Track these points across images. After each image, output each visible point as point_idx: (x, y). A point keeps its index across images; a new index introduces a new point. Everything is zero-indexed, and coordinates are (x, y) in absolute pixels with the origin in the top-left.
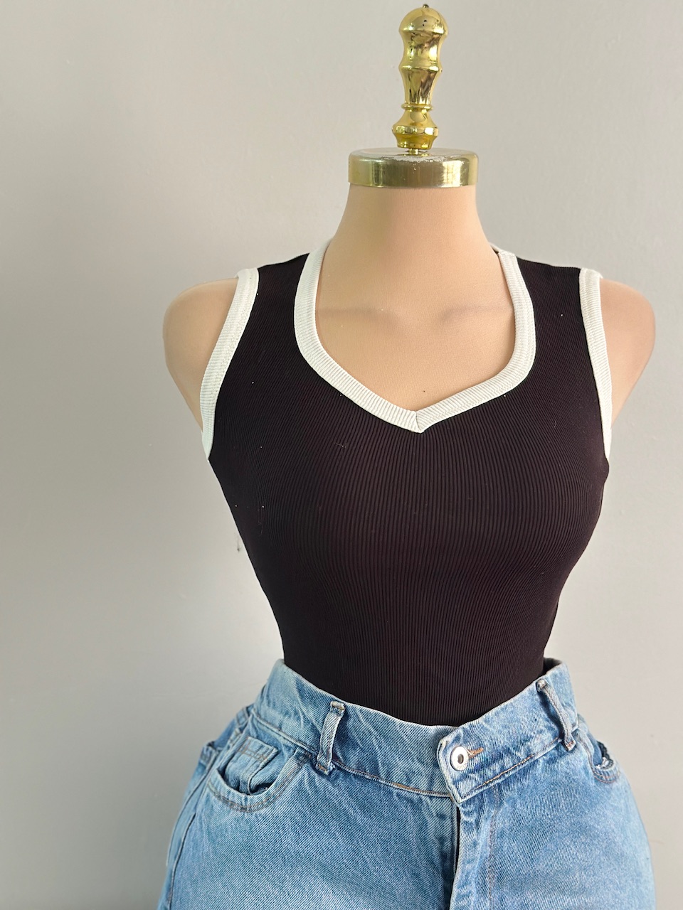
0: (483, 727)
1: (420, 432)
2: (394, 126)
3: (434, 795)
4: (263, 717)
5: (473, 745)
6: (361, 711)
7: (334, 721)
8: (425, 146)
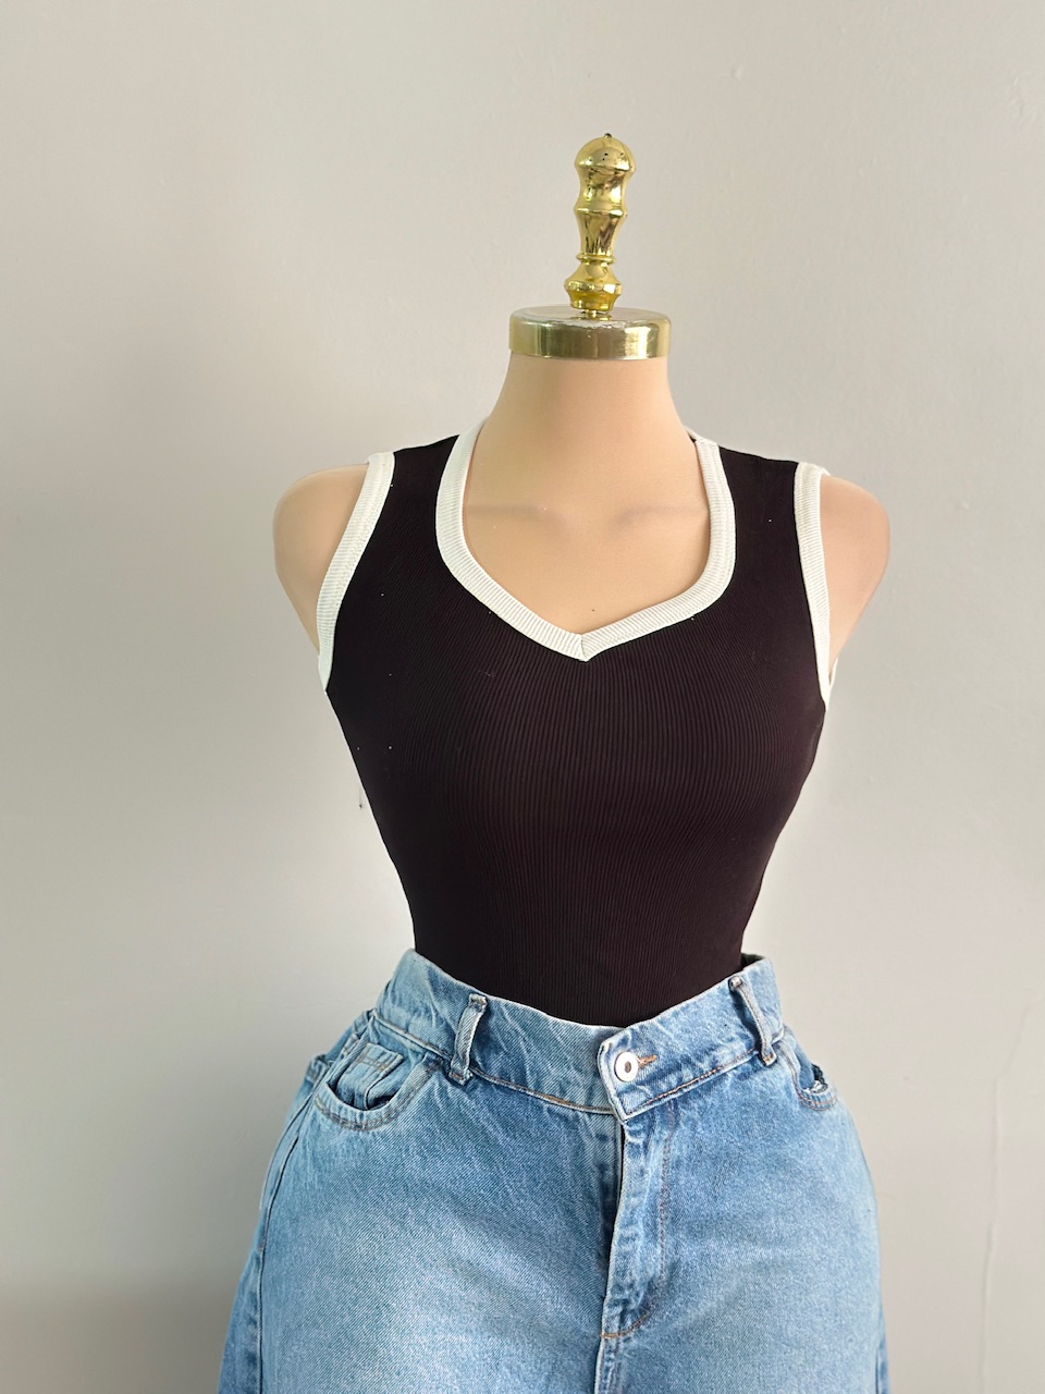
0: (657, 1030)
1: (586, 660)
2: (567, 281)
3: (594, 1111)
4: (386, 1017)
5: (644, 1051)
6: (506, 1006)
7: (473, 1018)
8: (605, 307)
